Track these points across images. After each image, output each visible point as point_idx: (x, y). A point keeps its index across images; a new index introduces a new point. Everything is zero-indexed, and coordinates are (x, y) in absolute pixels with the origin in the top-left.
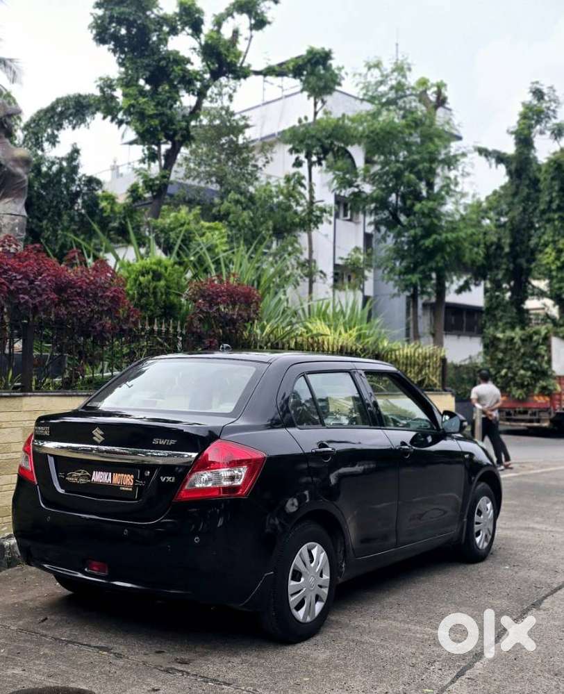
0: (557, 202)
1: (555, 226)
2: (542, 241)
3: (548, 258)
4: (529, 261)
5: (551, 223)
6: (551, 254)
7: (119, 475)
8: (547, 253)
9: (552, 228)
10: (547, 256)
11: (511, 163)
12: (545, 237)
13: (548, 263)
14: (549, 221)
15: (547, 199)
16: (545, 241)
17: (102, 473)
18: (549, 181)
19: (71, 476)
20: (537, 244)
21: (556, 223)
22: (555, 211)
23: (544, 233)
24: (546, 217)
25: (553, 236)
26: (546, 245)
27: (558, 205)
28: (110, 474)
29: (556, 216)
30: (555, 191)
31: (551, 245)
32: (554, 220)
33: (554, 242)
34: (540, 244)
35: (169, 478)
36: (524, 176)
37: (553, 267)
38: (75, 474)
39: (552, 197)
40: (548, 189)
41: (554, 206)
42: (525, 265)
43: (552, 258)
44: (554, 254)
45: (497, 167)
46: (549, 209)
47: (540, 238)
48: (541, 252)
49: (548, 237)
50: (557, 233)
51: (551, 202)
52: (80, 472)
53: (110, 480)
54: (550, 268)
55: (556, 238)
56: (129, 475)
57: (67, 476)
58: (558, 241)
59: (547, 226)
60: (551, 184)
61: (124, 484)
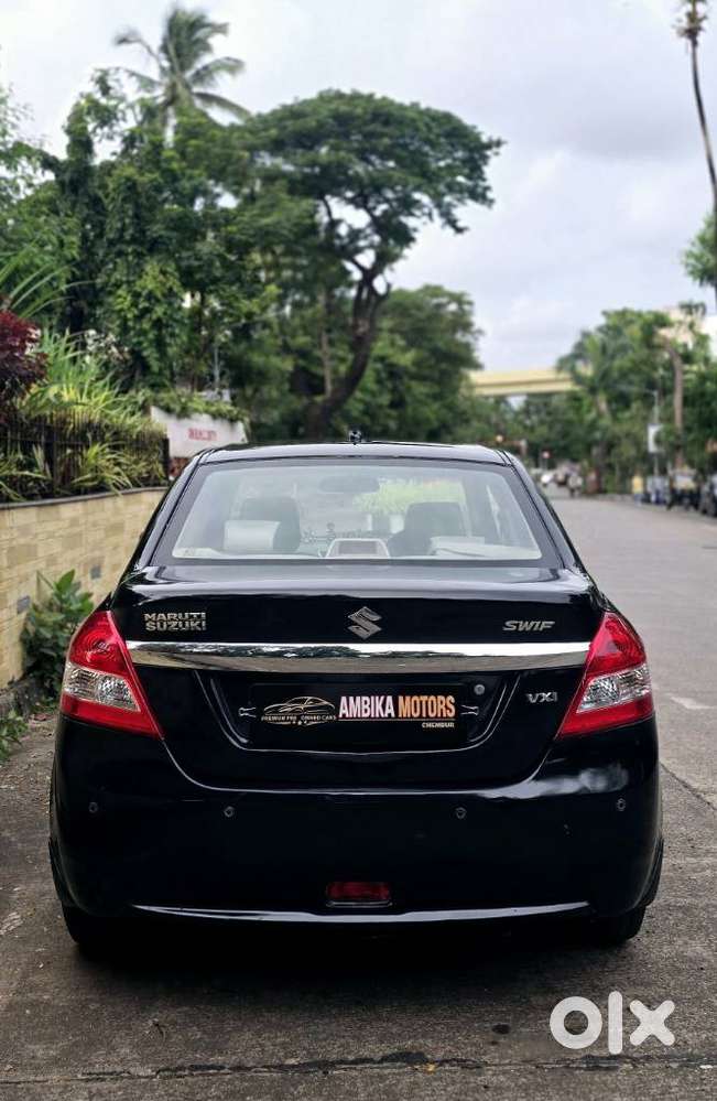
0: (131, 231)
1: (127, 261)
2: (113, 280)
3: (122, 303)
4: (92, 305)
5: (124, 258)
6: (125, 298)
7: (415, 698)
8: (120, 296)
9: (125, 265)
10: (120, 300)
11: (64, 172)
12: (117, 276)
13: (122, 310)
14: (120, 254)
15: (119, 225)
16: (117, 280)
17: (365, 698)
18: (119, 203)
19: (276, 711)
20: (106, 284)
21: (130, 258)
22: (129, 243)
23: (115, 269)
24: (115, 249)
25: (128, 275)
26: (118, 285)
27: (132, 235)
28: (389, 699)
29: (130, 250)
30: (128, 217)
31: (124, 286)
32: (127, 254)
33: (128, 282)
34: (110, 284)
35: (546, 696)
36: (81, 191)
37: (130, 316)
38: (288, 707)
39: (124, 224)
40: (119, 213)
41: (127, 236)
42: (86, 310)
43: (127, 303)
44: (129, 298)
45: (43, 173)
46: (121, 239)
47: (109, 276)
48: (110, 293)
49: (122, 275)
50: (132, 271)
51: (123, 229)
52: (303, 701)
53: (390, 710)
54: (125, 316)
55: (132, 278)
56: (441, 698)
57: (263, 714)
58: (134, 282)
59: (118, 260)
60: (122, 206)
61: (431, 715)
